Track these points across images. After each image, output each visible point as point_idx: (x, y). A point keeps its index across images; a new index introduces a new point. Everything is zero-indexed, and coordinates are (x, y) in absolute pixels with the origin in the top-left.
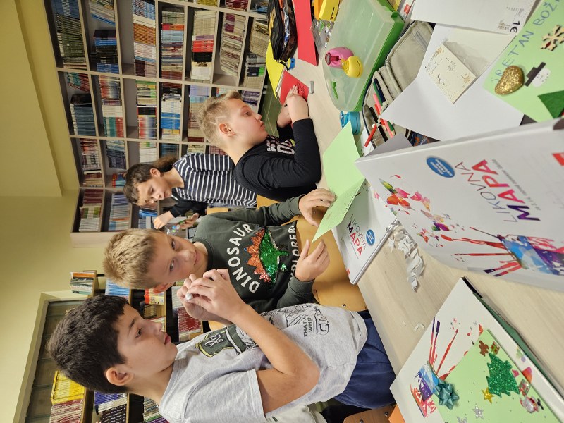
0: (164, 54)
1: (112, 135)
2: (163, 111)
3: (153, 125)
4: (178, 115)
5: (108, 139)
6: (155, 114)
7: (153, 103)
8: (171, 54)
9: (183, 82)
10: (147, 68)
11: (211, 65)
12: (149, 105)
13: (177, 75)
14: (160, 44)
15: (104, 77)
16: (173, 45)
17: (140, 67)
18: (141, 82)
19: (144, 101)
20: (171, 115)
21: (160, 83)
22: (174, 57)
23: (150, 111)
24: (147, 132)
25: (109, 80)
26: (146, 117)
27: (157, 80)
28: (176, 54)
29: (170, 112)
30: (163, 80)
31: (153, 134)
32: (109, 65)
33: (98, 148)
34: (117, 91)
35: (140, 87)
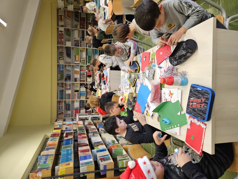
0: (81, 76)
1: (68, 99)
2: (81, 91)
3: (78, 95)
4: (84, 92)
5: (66, 100)
6: (79, 92)
7: (78, 89)
8: (82, 76)
9: (85, 83)
10: (77, 80)
11: (92, 78)
12: (77, 89)
13: (84, 81)
14: (80, 74)
16: (83, 74)
17: (76, 80)
18: (76, 84)
19: (76, 88)
22: (83, 77)
23: (77, 91)
24: (77, 97)
25: (68, 84)
26: (76, 93)
27: (79, 82)
29: (82, 91)
30: (81, 82)
31: (78, 98)
32: (69, 80)
33: (64, 103)
34: (70, 86)
35: (75, 85)
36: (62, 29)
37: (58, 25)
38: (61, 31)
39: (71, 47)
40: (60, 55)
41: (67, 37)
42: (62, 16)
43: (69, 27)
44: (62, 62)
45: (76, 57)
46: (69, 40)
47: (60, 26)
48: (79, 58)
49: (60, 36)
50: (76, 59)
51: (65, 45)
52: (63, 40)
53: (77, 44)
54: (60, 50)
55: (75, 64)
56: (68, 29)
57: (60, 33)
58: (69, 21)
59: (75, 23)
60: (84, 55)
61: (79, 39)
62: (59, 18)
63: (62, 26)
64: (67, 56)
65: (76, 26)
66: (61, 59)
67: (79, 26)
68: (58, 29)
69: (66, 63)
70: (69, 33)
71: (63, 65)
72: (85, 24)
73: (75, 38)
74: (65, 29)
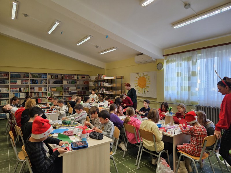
3: (16, 91)
5: (10, 80)
7: (22, 91)
10: (33, 90)
14: (38, 92)
15: (29, 81)
16: (39, 95)
17: (32, 88)
19: (23, 89)
20: (19, 95)
21: (29, 93)
23: (20, 90)
26: (18, 89)
28: (37, 95)
31: (12, 91)
32: (32, 82)
34: (26, 84)
35: (27, 88)
36: (76, 78)
37: (78, 75)
38: (74, 77)
39: (63, 84)
40: (55, 76)
41: (70, 81)
42: (84, 78)
43: (78, 83)
44: (49, 77)
45: (54, 88)
46: (68, 83)
47: (78, 76)
48: (54, 90)
49: (71, 76)
50: (53, 88)
51: (64, 80)
52: (68, 78)
53: (66, 89)
54: (59, 76)
55: (48, 88)
56: (76, 82)
57: (73, 76)
58: (81, 83)
59: (81, 87)
60: (57, 95)
61: (70, 90)
62: (83, 76)
63: (78, 78)
64: (55, 81)
65: (79, 88)
66: (52, 76)
67: (79, 90)
68: (75, 75)
69: (49, 81)
70: (73, 82)
71: (47, 78)
72: (81, 95)
73: (70, 87)
74: (76, 80)
